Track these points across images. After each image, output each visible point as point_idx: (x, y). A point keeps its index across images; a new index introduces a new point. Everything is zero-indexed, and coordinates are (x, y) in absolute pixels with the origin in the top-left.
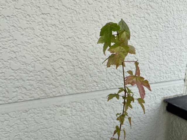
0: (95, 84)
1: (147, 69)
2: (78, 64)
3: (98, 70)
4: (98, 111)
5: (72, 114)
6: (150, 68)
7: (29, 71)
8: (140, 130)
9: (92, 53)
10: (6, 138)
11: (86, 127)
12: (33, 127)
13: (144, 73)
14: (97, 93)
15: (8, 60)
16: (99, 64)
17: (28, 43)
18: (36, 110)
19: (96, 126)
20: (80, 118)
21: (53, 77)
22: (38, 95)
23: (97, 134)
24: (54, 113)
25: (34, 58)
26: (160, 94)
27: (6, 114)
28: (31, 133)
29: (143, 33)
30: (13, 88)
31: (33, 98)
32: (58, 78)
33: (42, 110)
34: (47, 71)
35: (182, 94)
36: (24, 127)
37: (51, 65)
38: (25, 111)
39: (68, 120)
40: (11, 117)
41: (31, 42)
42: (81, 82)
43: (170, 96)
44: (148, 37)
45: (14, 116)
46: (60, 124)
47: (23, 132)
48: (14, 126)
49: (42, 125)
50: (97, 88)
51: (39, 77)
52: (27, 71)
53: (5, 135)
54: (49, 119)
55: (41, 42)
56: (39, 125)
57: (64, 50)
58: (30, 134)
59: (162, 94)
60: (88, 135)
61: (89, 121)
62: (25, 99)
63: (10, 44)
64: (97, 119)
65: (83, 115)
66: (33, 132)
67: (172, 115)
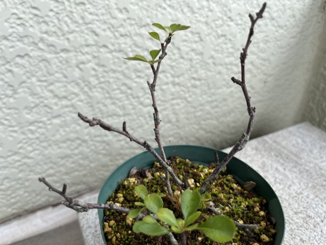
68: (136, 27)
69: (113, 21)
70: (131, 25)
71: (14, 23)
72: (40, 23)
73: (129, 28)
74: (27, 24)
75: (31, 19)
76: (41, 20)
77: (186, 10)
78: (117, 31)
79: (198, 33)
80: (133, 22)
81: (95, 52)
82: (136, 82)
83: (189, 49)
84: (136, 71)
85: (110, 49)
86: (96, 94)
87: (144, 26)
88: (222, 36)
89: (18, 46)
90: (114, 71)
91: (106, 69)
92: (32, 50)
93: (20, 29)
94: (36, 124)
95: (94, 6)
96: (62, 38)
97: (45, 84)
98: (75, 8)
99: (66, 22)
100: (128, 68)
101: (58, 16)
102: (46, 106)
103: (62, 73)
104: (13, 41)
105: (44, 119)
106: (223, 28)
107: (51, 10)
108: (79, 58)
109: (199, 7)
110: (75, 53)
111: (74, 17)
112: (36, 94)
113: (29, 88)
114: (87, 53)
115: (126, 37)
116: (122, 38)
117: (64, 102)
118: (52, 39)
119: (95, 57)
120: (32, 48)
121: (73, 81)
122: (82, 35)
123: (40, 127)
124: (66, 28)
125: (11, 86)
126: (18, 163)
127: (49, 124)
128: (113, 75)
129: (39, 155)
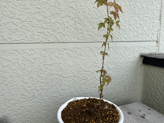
0: (90, 37)
1: (127, 30)
2: (78, 21)
3: (92, 27)
4: (92, 57)
5: (74, 56)
6: (129, 29)
7: (47, 22)
8: (123, 76)
9: (88, 14)
10: (31, 67)
11: (84, 67)
12: (49, 62)
13: (126, 33)
14: (91, 44)
15: (35, 13)
16: (93, 23)
17: (47, 3)
18: (51, 50)
19: (91, 68)
20: (80, 60)
21: (62, 28)
22: (53, 40)
23: (91, 74)
24: (63, 54)
25: (51, 14)
26: (138, 50)
27: (32, 50)
28: (48, 66)
29: (124, 2)
30: (37, 33)
31: (49, 42)
32: (65, 29)
33: (55, 50)
34: (59, 24)
35: (155, 53)
36: (43, 61)
37: (61, 20)
38: (44, 50)
39: (72, 60)
40: (35, 53)
41: (48, 3)
42: (81, 34)
43: (145, 53)
44: (128, 5)
45: (37, 52)
46: (66, 63)
47: (42, 64)
48: (37, 59)
49: (55, 61)
50: (92, 40)
51: (53, 27)
52: (46, 22)
53: (31, 65)
54: (59, 57)
55: (55, 3)
56: (53, 61)
57: (70, 10)
59: (139, 50)
61: (86, 64)
62: (44, 41)
63: (36, 3)
64: (92, 63)
65: (82, 58)
66: (49, 65)
67: (147, 67)
68: (84, 72)
69: (78, 71)
71: (56, 71)
73: (82, 72)
74: (58, 71)
75: (60, 70)
76: (62, 70)
77: (97, 67)
82: (83, 86)
84: (83, 83)
85: (77, 77)
86: (72, 89)
90: (78, 83)
91: (75, 82)
94: (55, 97)
95: (74, 67)
96: (66, 74)
97: (60, 86)
98: (70, 68)
100: (81, 82)
101: (66, 69)
102: (59, 92)
103: (64, 83)
104: (55, 75)
105: (58, 96)
107: (64, 68)
108: (69, 79)
111: (69, 70)
112: (57, 89)
113: (56, 87)
114: (71, 78)
116: (80, 74)
117: (64, 91)
118: (63, 75)
119: (73, 79)
120: (58, 77)
121: (67, 85)
122: (70, 74)
123: (57, 98)
124: (67, 72)
125: (52, 86)
126: (49, 109)
127: (59, 97)
128: (77, 84)
129: (54, 107)
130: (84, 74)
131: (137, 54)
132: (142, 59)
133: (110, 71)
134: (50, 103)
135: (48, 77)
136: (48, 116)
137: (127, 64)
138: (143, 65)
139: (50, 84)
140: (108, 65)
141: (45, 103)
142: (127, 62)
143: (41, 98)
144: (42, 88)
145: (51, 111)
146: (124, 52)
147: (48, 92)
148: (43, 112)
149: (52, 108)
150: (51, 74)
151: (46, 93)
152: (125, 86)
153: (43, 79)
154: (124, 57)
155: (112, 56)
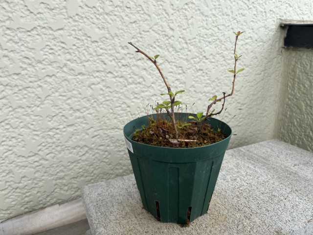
4: (157, 15)
5: (103, 9)
12: (22, 20)
19: (154, 50)
20: (120, 23)
28: (19, 35)
36: (4, 16)
39: (96, 21)
43: (291, 18)
46: (80, 28)
49: (42, 19)
56: (35, 17)
58: (16, 34)
59: (277, 10)
60: (138, 66)
61: (139, 35)
64: (156, 35)
65: (126, 18)
66: (24, 32)
67: (294, 54)
68: (134, 60)
69: (117, 55)
70: (131, 58)
71: (47, 52)
72: (66, 53)
73: (129, 61)
74: (56, 53)
75: (60, 50)
76: (67, 51)
77: (171, 49)
78: (120, 62)
79: (181, 67)
80: (132, 56)
81: (103, 76)
82: (133, 102)
83: (175, 79)
84: (134, 93)
85: (114, 75)
86: (103, 109)
87: (140, 59)
88: (200, 70)
89: (48, 68)
90: (117, 92)
91: (110, 90)
92: (58, 72)
93: (51, 56)
94: (54, 130)
95: (104, 44)
96: (80, 65)
97: (65, 98)
98: (91, 45)
99: (83, 54)
100: (127, 90)
101: (78, 49)
102: (63, 116)
103: (78, 91)
104: (45, 65)
106: (200, 64)
107: (74, 45)
108: (91, 80)
109: (181, 48)
110: (88, 77)
111: (90, 50)
112: (56, 106)
113: (52, 101)
114: (97, 77)
115: (126, 66)
116: (123, 67)
117: (78, 114)
118: (73, 65)
119: (103, 80)
120: (58, 70)
121: (85, 98)
122: (95, 63)
123: (57, 133)
124: (84, 58)
125: (39, 98)
126: (36, 164)
127: (64, 131)
128: (116, 95)
129: (53, 158)
130: (134, 65)
131: (274, 19)
132: (284, 34)
133: (204, 62)
134: (40, 147)
135: (25, 69)
136: (36, 182)
137: (248, 46)
138: (283, 50)
139: (33, 92)
140: (199, 44)
141: (23, 147)
142: (247, 41)
143: (8, 134)
144: (9, 102)
145: (44, 170)
146: (240, 11)
147: (28, 115)
148: (20, 173)
149: (47, 160)
150: (33, 60)
151: (24, 117)
152: (239, 103)
153: (7, 73)
154: (242, 25)
155: (210, 19)
